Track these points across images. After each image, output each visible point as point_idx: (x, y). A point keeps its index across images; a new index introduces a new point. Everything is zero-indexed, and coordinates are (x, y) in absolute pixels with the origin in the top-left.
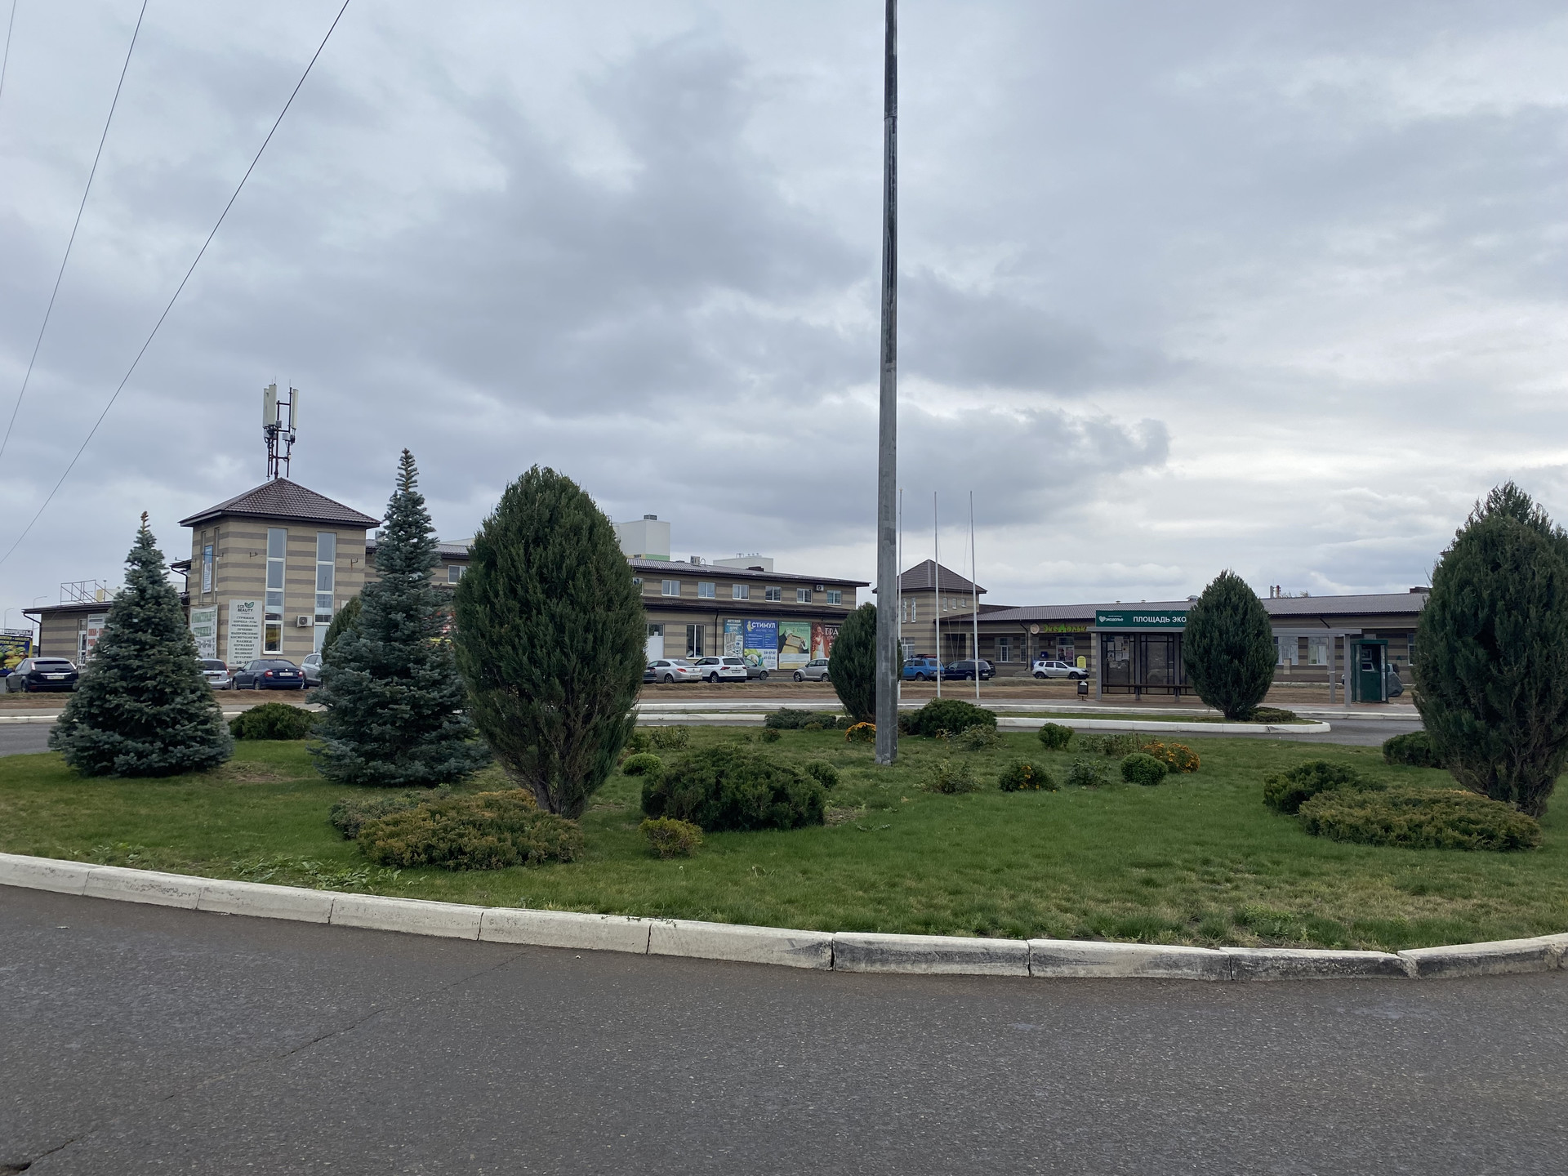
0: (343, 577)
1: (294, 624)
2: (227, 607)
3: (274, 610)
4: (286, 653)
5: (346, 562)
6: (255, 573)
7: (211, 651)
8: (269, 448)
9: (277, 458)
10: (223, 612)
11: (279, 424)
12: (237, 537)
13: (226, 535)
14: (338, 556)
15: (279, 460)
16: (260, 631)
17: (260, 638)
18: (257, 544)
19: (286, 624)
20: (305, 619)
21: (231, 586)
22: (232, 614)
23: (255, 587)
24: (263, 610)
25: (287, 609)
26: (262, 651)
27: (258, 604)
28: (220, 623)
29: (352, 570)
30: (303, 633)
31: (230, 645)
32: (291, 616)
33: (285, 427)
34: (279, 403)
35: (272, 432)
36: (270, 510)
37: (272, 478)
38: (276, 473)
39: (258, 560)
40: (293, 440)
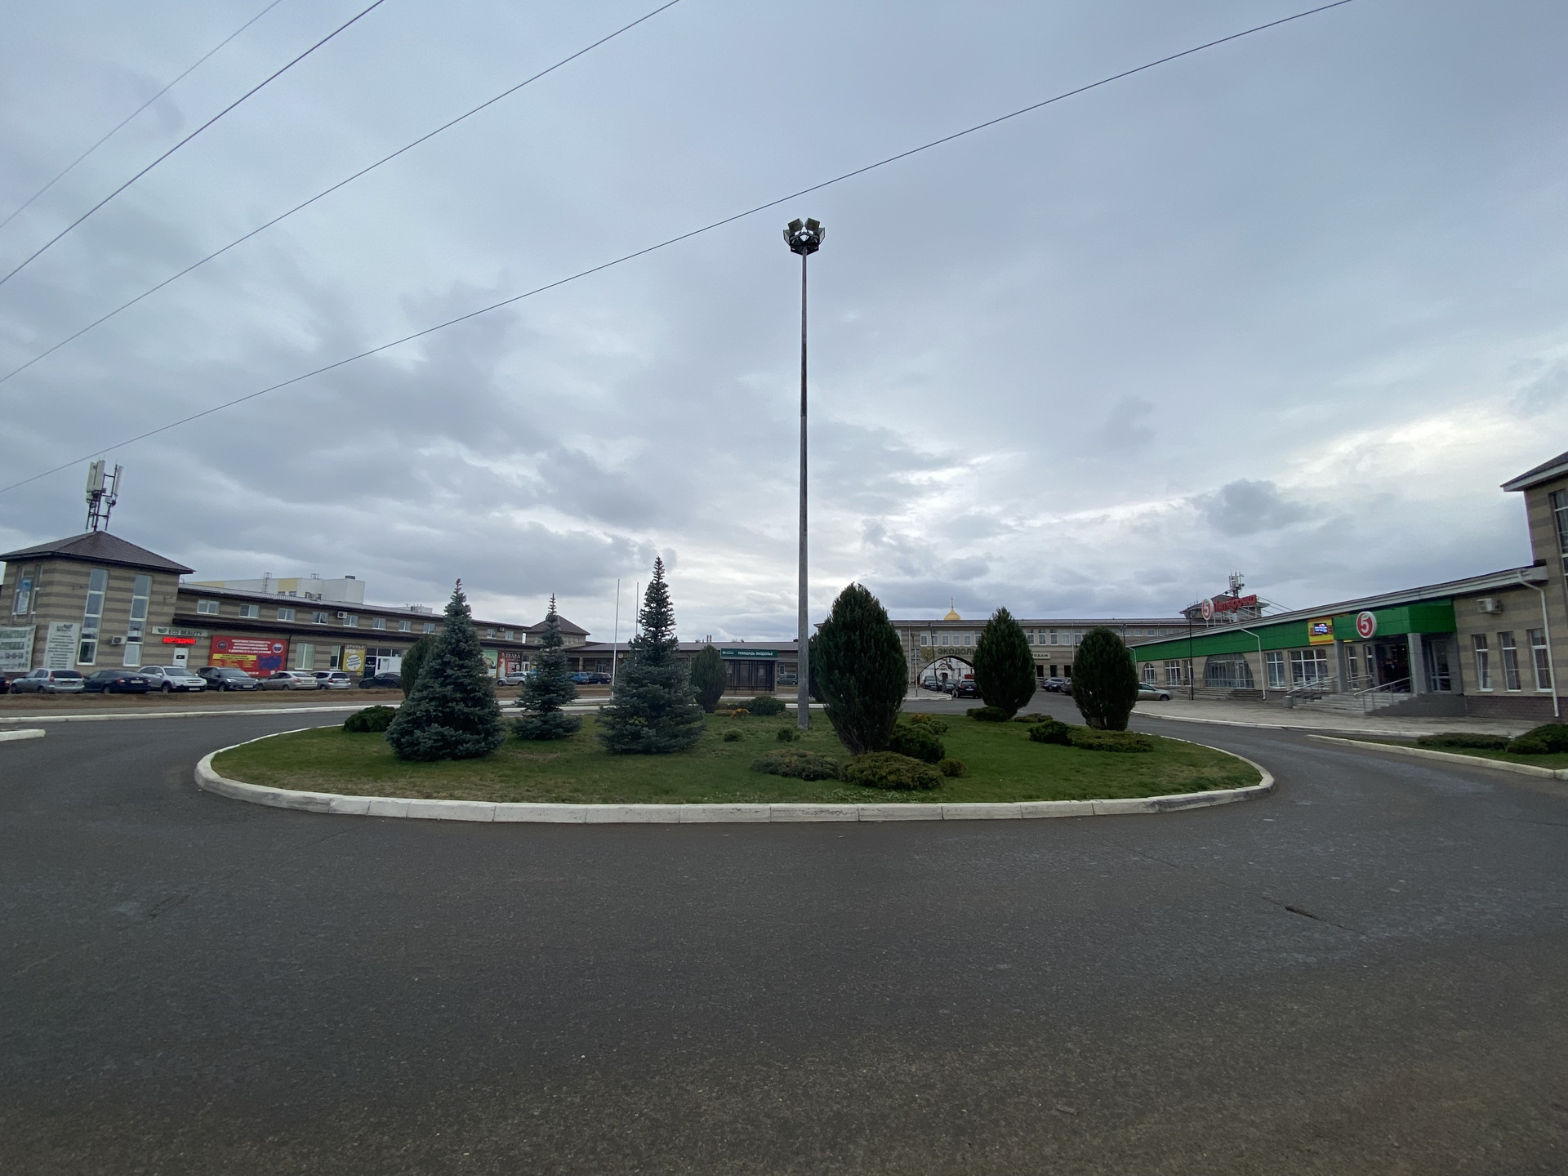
0: (155, 608)
1: (108, 642)
2: (46, 628)
3: (86, 631)
4: (98, 664)
5: (160, 598)
6: (76, 602)
7: (23, 661)
8: (91, 507)
9: (98, 515)
10: (41, 632)
11: (104, 491)
12: (62, 576)
13: (53, 571)
14: (153, 593)
15: (99, 517)
16: (76, 647)
17: (75, 653)
18: (82, 580)
19: (101, 642)
20: (120, 639)
21: (52, 611)
22: (52, 632)
23: (75, 613)
24: (81, 630)
25: (102, 631)
26: (76, 662)
27: (76, 626)
28: (36, 638)
29: (164, 604)
30: (115, 650)
31: (47, 658)
32: (106, 637)
33: (108, 493)
34: (105, 475)
35: (95, 496)
36: (80, 553)
37: (91, 530)
38: (95, 527)
39: (81, 592)
40: (114, 503)
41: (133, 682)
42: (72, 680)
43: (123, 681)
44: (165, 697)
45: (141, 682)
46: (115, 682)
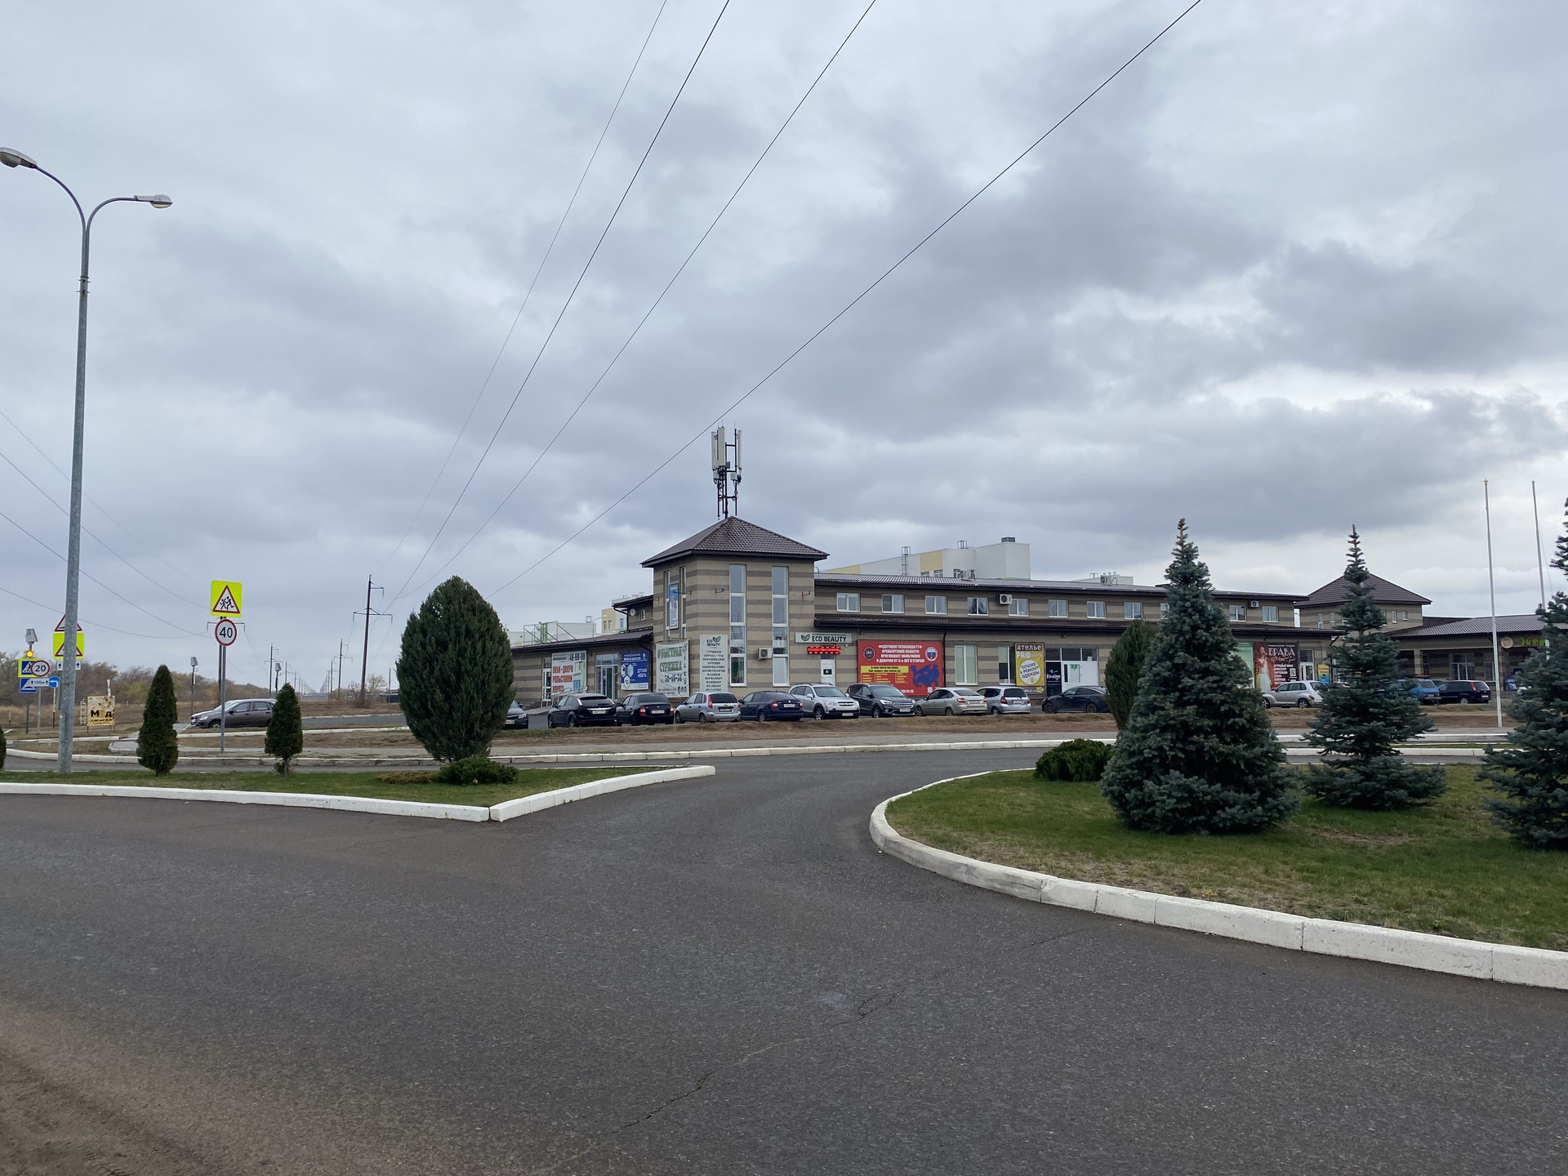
0: (796, 609)
1: (756, 657)
2: (698, 642)
3: (736, 643)
4: (750, 685)
5: (797, 595)
6: (720, 608)
7: (682, 684)
8: (719, 488)
9: (727, 497)
10: (694, 647)
11: (728, 465)
12: (704, 575)
13: (694, 573)
14: (790, 589)
15: (729, 500)
16: (727, 664)
17: (727, 671)
18: (721, 581)
19: (749, 657)
20: (766, 651)
21: (701, 621)
22: (703, 649)
23: (720, 621)
24: (729, 644)
25: (749, 643)
26: (729, 683)
27: (724, 638)
28: (691, 657)
29: (803, 602)
30: (763, 666)
31: (702, 678)
32: (753, 649)
33: (732, 468)
34: (727, 445)
35: (722, 472)
36: (718, 546)
37: (723, 517)
38: (726, 512)
39: (721, 596)
40: (739, 479)
41: (785, 706)
42: (729, 705)
43: (776, 705)
44: (819, 725)
45: (793, 706)
46: (770, 706)
